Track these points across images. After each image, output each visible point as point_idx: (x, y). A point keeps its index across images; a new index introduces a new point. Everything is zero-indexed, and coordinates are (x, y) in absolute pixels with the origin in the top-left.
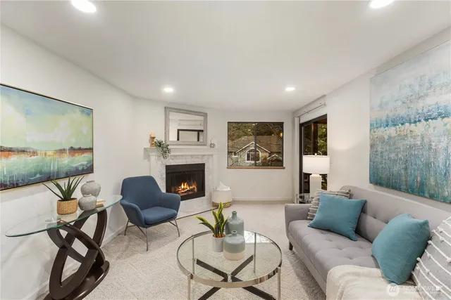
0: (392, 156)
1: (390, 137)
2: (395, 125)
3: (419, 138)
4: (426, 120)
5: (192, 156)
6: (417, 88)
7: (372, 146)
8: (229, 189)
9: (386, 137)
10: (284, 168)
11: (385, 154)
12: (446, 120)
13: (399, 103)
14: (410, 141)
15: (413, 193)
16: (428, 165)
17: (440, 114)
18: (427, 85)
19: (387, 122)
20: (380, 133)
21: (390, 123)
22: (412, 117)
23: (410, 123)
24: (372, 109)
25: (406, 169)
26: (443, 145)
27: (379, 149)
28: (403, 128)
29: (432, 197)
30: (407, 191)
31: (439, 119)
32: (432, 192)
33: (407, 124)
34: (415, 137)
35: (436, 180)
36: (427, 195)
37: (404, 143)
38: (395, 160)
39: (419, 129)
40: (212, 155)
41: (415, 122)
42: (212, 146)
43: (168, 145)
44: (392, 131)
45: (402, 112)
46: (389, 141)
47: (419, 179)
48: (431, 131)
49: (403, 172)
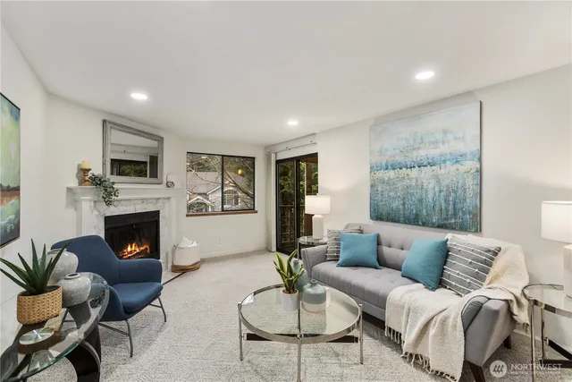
0: (392, 194)
1: (389, 179)
2: (394, 169)
3: (414, 180)
4: (419, 167)
5: (143, 200)
6: (412, 142)
7: (372, 186)
8: (195, 244)
9: (386, 179)
10: (257, 212)
11: (386, 193)
12: (433, 167)
13: (397, 151)
14: (406, 182)
15: (409, 223)
16: (421, 201)
17: (429, 164)
18: (419, 141)
19: (387, 165)
20: (380, 175)
21: (390, 167)
22: (409, 163)
23: (407, 168)
24: (371, 153)
25: (404, 204)
26: (431, 186)
27: (379, 189)
28: (401, 171)
29: (424, 224)
30: (405, 222)
31: (429, 166)
32: (424, 220)
33: (404, 169)
34: (410, 179)
35: (427, 212)
36: (420, 223)
37: (402, 183)
38: (394, 198)
39: (414, 173)
40: (169, 198)
41: (411, 168)
42: (170, 185)
43: (114, 183)
44: (391, 174)
45: (399, 159)
46: (388, 182)
47: (414, 212)
48: (423, 175)
49: (401, 207)
